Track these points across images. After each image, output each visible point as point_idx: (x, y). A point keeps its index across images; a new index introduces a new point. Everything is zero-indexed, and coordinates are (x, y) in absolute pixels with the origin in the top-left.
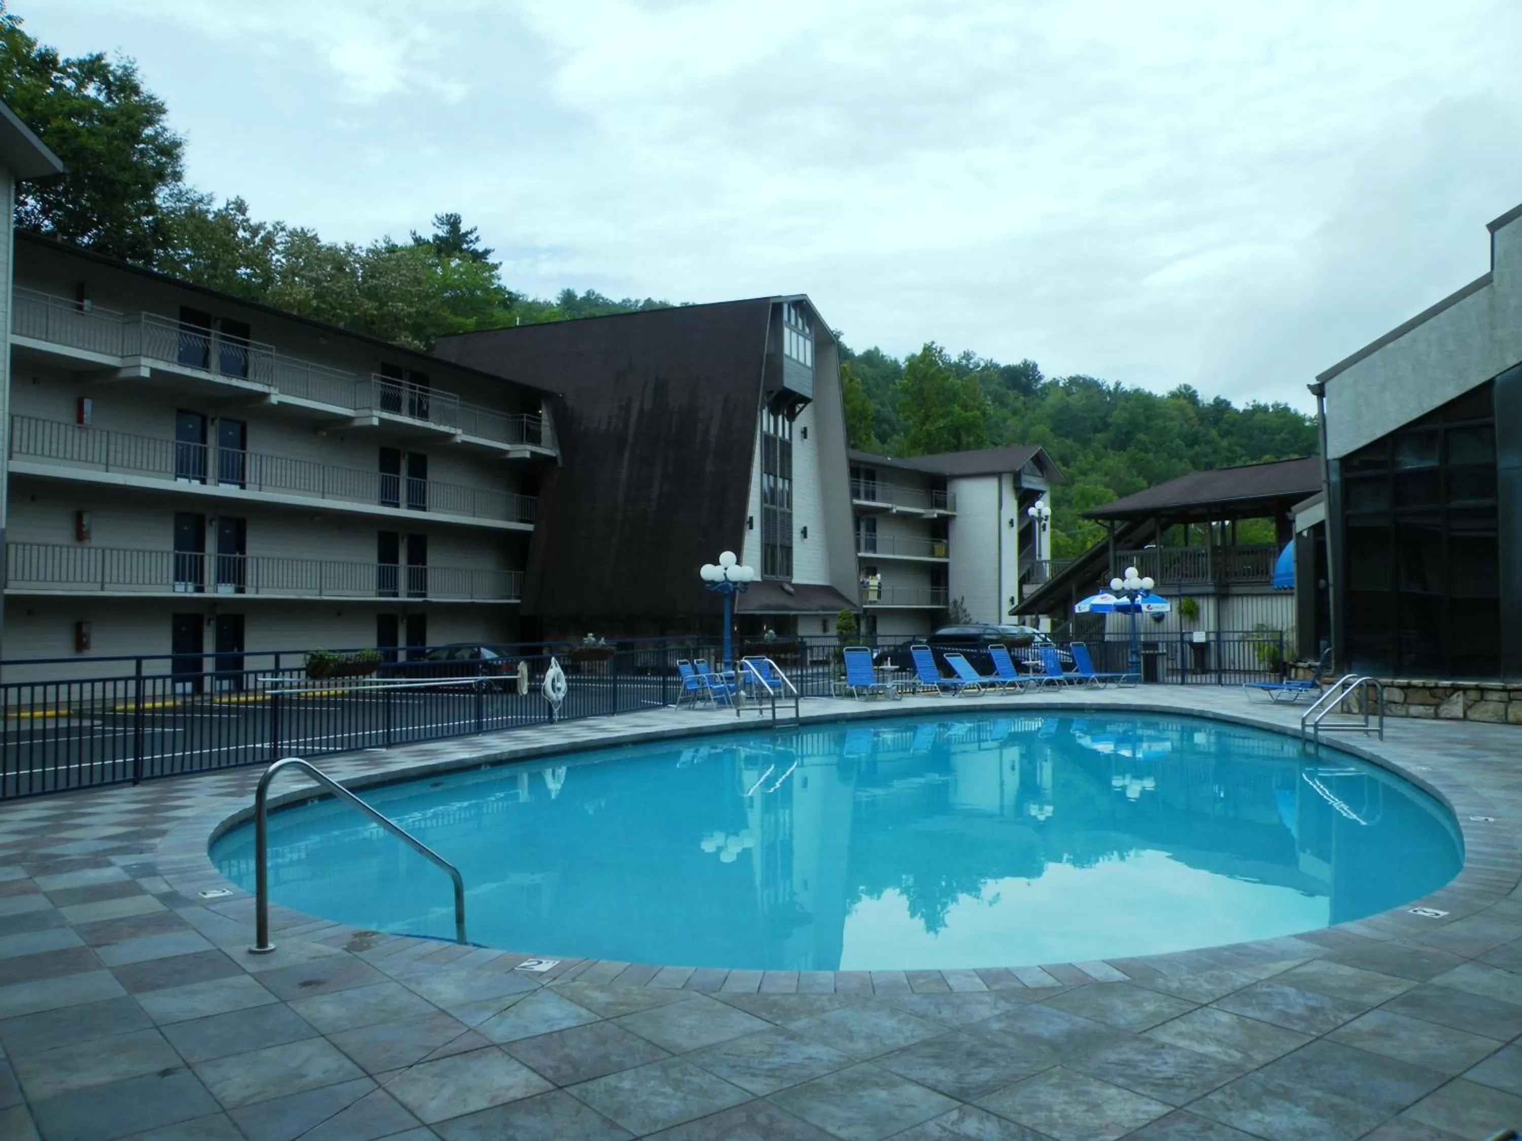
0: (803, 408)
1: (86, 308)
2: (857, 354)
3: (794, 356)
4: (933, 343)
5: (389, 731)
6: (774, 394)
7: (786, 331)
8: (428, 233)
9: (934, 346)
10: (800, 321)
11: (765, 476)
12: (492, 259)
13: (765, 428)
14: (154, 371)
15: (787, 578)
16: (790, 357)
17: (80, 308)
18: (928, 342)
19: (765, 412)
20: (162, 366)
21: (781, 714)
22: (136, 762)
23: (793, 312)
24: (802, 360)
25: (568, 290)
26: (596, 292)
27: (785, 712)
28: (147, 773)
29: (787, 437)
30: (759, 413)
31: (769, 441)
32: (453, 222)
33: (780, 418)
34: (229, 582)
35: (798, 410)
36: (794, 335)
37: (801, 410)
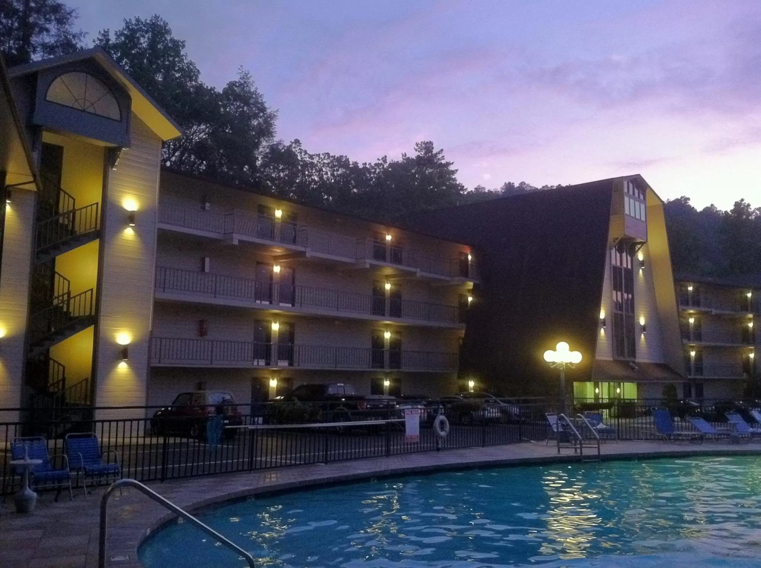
0: (640, 248)
1: (206, 208)
2: (698, 211)
3: (632, 215)
4: (742, 200)
5: (326, 454)
6: (619, 239)
7: (626, 199)
8: (413, 154)
9: (743, 202)
10: (636, 191)
11: (614, 292)
12: (452, 168)
13: (613, 262)
14: (240, 241)
15: (632, 359)
16: (629, 216)
17: (204, 208)
18: (738, 200)
19: (613, 251)
20: (245, 238)
21: (587, 452)
22: (163, 469)
23: (631, 185)
24: (638, 217)
25: (509, 183)
26: (527, 183)
27: (589, 451)
28: (169, 475)
29: (629, 267)
30: (608, 252)
31: (617, 271)
32: (428, 147)
33: (624, 255)
34: (286, 359)
35: (637, 249)
36: (632, 201)
37: (639, 249)
